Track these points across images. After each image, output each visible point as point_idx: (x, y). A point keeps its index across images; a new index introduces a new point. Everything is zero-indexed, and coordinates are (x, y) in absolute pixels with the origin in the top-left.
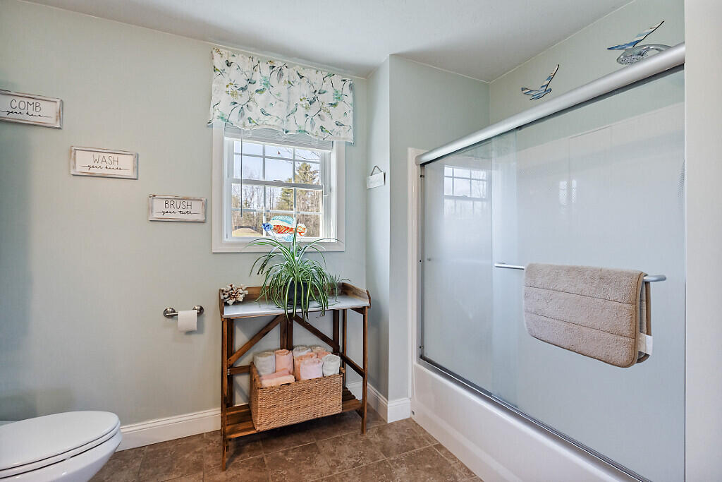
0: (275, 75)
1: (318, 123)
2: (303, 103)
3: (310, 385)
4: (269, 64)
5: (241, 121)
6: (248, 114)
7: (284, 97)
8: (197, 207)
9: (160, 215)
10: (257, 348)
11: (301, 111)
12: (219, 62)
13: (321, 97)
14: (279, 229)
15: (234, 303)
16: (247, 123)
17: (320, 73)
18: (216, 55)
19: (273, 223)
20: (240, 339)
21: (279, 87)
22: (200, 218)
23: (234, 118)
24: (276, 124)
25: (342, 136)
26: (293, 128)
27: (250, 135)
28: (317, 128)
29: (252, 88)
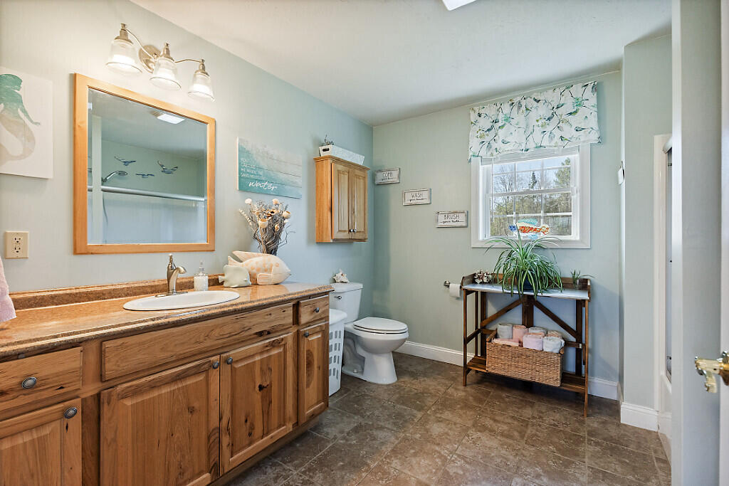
0: (515, 108)
1: (557, 133)
2: (540, 123)
3: (528, 353)
4: (510, 103)
5: (489, 153)
6: (494, 145)
7: (523, 125)
8: (462, 217)
9: (442, 224)
10: (502, 319)
11: (538, 131)
12: (473, 117)
13: (559, 111)
14: (524, 230)
15: (481, 283)
16: (495, 153)
17: (557, 89)
18: (472, 112)
19: (519, 225)
20: (491, 310)
21: (518, 117)
22: (464, 224)
23: (483, 152)
24: (514, 148)
25: (582, 140)
26: (531, 145)
27: (499, 160)
28: (557, 139)
29: (497, 125)
